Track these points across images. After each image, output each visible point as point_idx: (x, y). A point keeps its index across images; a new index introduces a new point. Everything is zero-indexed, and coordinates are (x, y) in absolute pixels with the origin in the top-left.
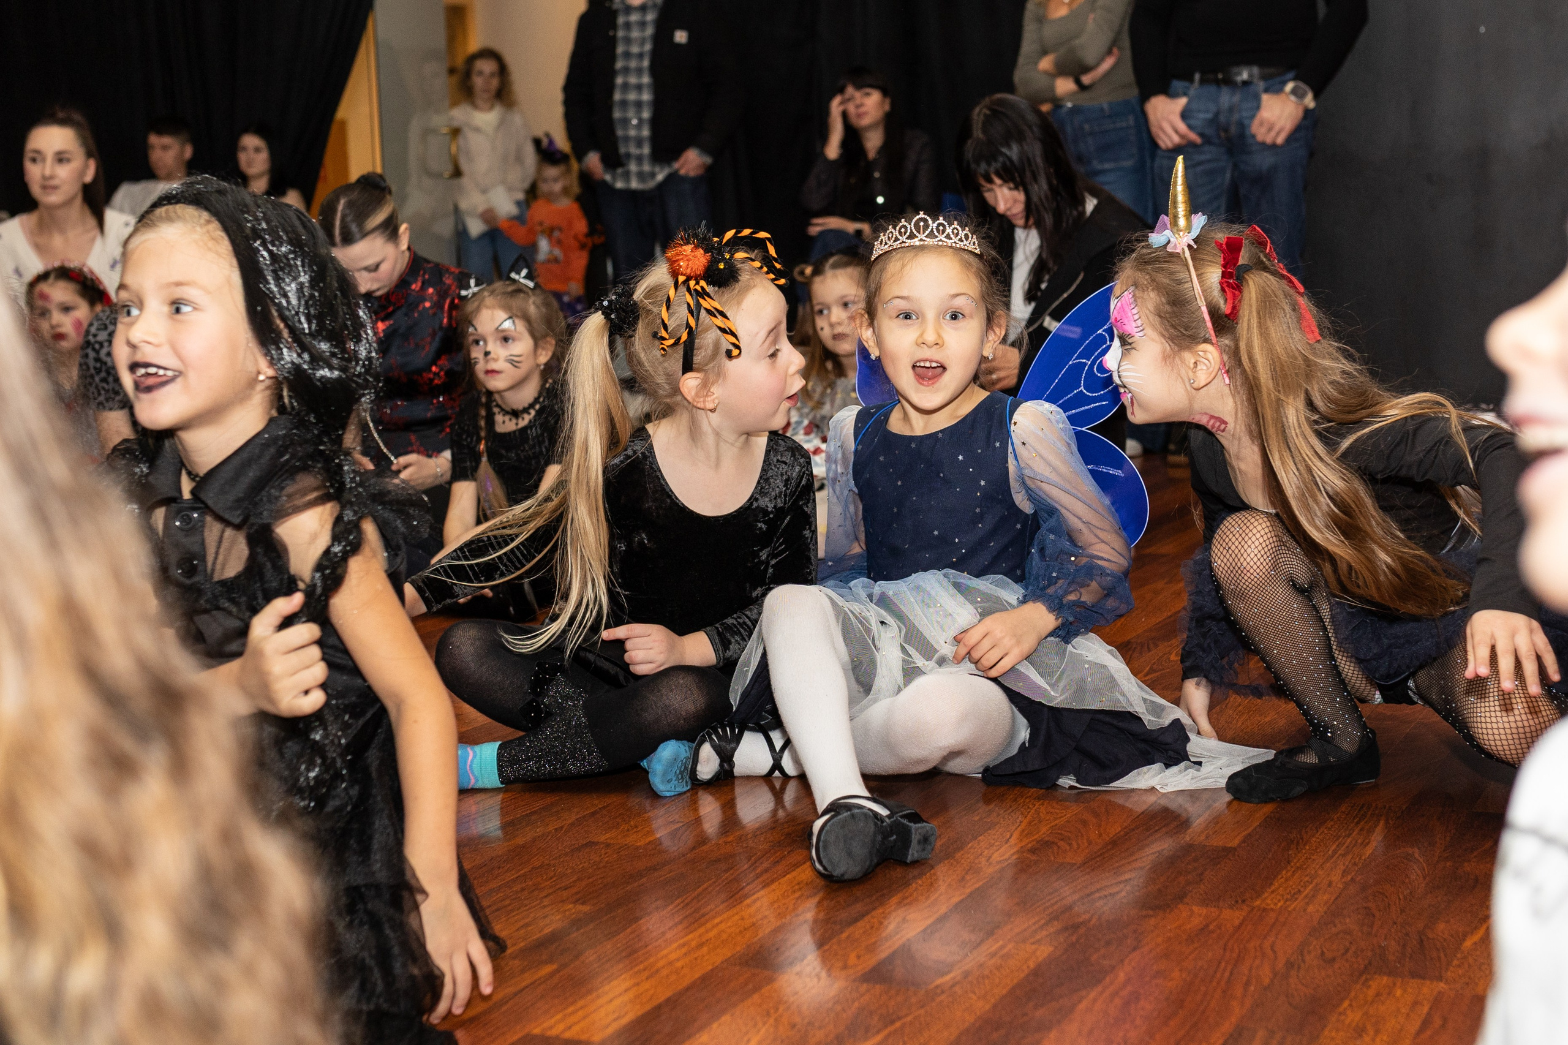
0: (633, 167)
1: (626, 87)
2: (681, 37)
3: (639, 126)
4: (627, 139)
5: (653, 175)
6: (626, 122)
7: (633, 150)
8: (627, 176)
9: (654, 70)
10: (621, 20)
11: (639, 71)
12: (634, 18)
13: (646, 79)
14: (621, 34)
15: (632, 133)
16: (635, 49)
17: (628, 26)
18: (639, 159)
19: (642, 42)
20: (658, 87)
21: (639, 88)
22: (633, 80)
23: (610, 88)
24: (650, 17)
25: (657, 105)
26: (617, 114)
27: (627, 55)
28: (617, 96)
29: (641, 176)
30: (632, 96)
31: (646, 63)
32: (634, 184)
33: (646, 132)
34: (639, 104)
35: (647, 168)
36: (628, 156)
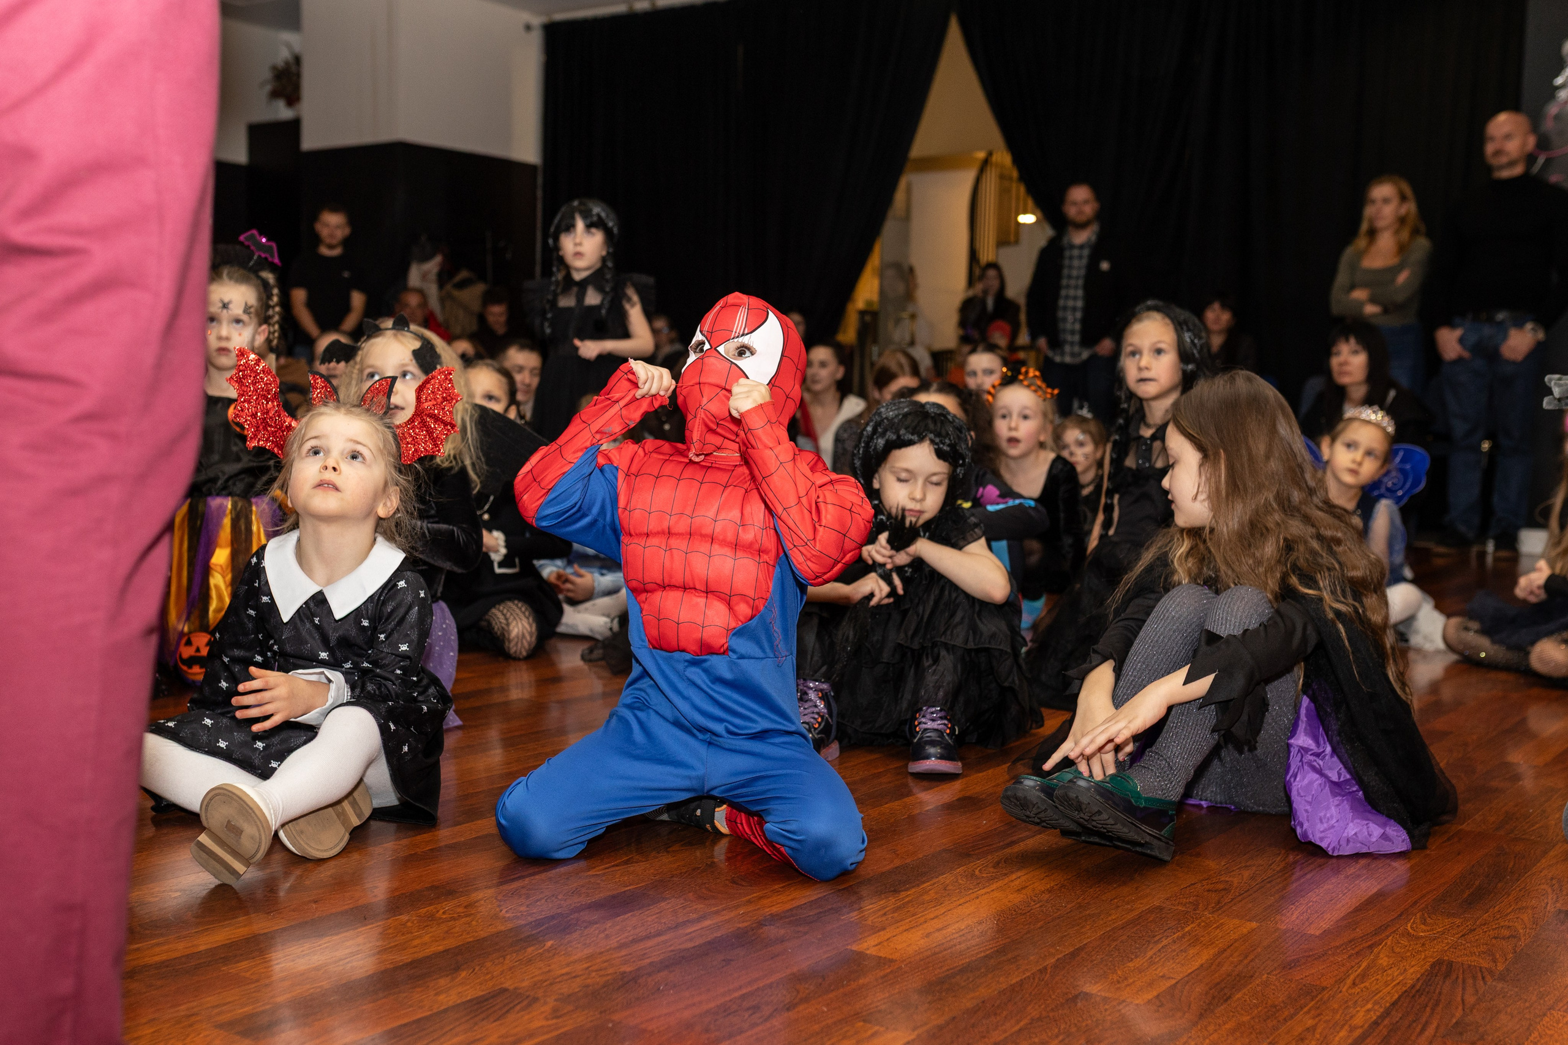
0: (1067, 348)
1: (1067, 297)
2: (1105, 266)
3: (1073, 323)
4: (1064, 331)
5: (1080, 354)
6: (1065, 320)
7: (1069, 338)
8: (1063, 354)
9: (1086, 287)
10: (1067, 253)
11: (1076, 287)
12: (1076, 252)
13: (1080, 293)
14: (1066, 262)
15: (1069, 326)
16: (1075, 273)
17: (1071, 258)
18: (1072, 344)
19: (1079, 268)
20: (1088, 298)
21: (1075, 298)
22: (1072, 292)
23: (1056, 296)
24: (1086, 252)
25: (1087, 310)
26: (1060, 314)
27: (1070, 277)
28: (1061, 303)
29: (1073, 355)
30: (1070, 303)
31: (1081, 282)
32: (1068, 359)
33: (1077, 326)
34: (1074, 309)
35: (1076, 349)
36: (1065, 342)
